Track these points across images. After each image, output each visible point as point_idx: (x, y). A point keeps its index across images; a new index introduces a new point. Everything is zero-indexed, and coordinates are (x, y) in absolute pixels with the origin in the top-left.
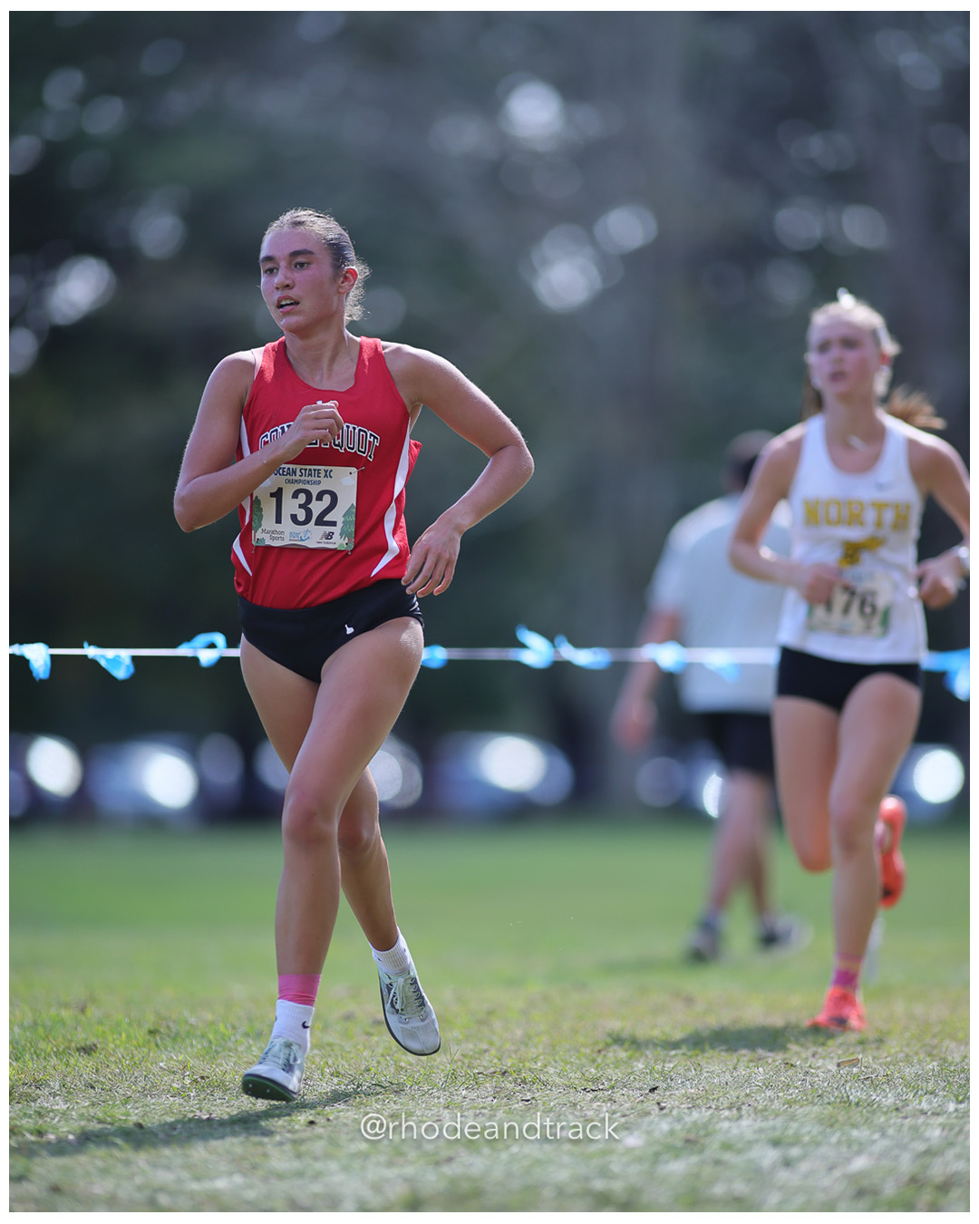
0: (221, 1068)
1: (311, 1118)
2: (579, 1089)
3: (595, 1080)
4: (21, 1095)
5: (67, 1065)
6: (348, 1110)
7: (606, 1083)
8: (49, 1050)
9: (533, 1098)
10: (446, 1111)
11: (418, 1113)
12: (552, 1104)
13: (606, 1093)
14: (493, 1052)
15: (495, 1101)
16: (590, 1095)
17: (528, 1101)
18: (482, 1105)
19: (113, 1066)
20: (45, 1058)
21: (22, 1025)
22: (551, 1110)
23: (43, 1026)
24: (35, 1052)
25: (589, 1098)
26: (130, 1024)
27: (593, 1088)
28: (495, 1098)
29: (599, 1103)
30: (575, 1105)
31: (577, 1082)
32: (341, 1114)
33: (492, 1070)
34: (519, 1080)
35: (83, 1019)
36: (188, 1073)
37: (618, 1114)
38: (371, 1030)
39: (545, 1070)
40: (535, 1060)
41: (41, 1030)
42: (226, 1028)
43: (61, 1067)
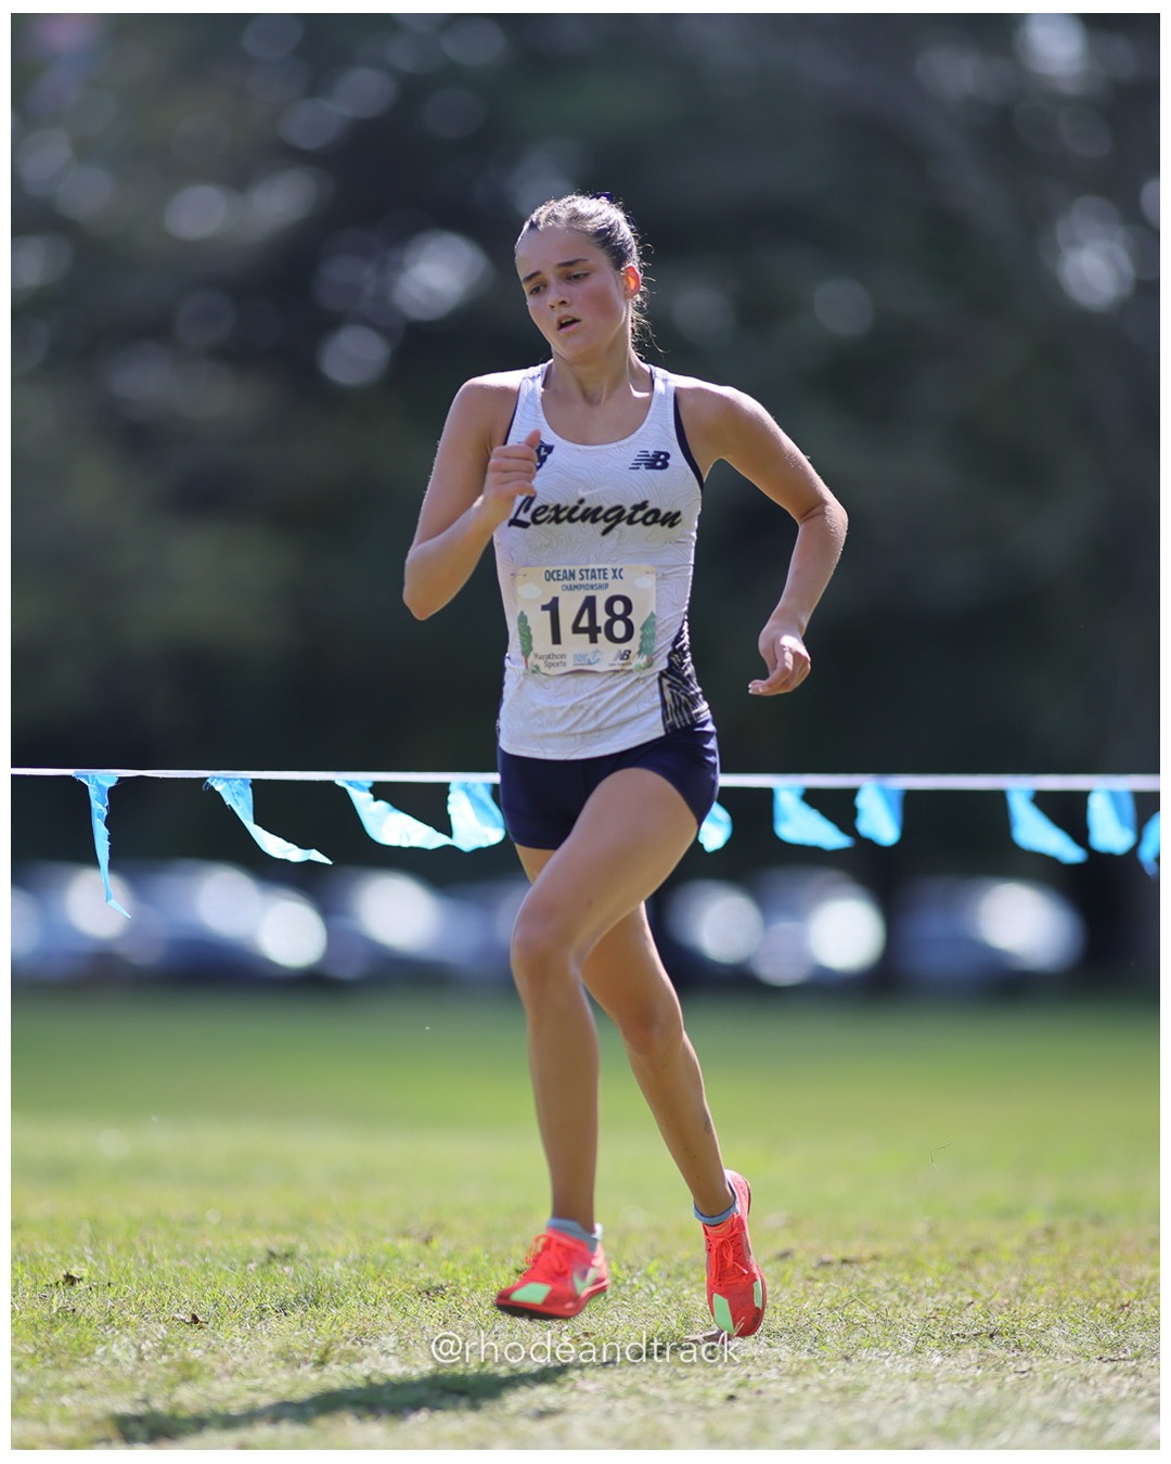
0: (612, 1322)
1: (731, 1391)
2: (1093, 1358)
3: (1115, 1347)
4: (341, 1356)
5: (405, 1314)
6: (781, 1381)
7: (1129, 1351)
8: (381, 1293)
9: (1030, 1369)
10: (914, 1384)
11: (876, 1387)
12: (1056, 1377)
13: (1129, 1364)
14: (978, 1305)
15: (980, 1372)
16: (1108, 1367)
17: (1024, 1372)
18: (961, 1378)
19: (467, 1317)
20: (375, 1304)
21: (345, 1260)
22: (1053, 1385)
23: (374, 1262)
24: (362, 1297)
25: (1105, 1371)
26: (490, 1261)
27: (1112, 1357)
28: (979, 1368)
29: (1118, 1378)
30: (1086, 1380)
31: (1090, 1349)
32: (772, 1386)
33: (976, 1330)
34: (1013, 1345)
35: (428, 1253)
36: (566, 1327)
37: (1145, 1393)
38: (817, 1275)
39: (1048, 1332)
40: (1034, 1318)
41: (371, 1266)
42: (620, 1268)
43: (397, 1317)
